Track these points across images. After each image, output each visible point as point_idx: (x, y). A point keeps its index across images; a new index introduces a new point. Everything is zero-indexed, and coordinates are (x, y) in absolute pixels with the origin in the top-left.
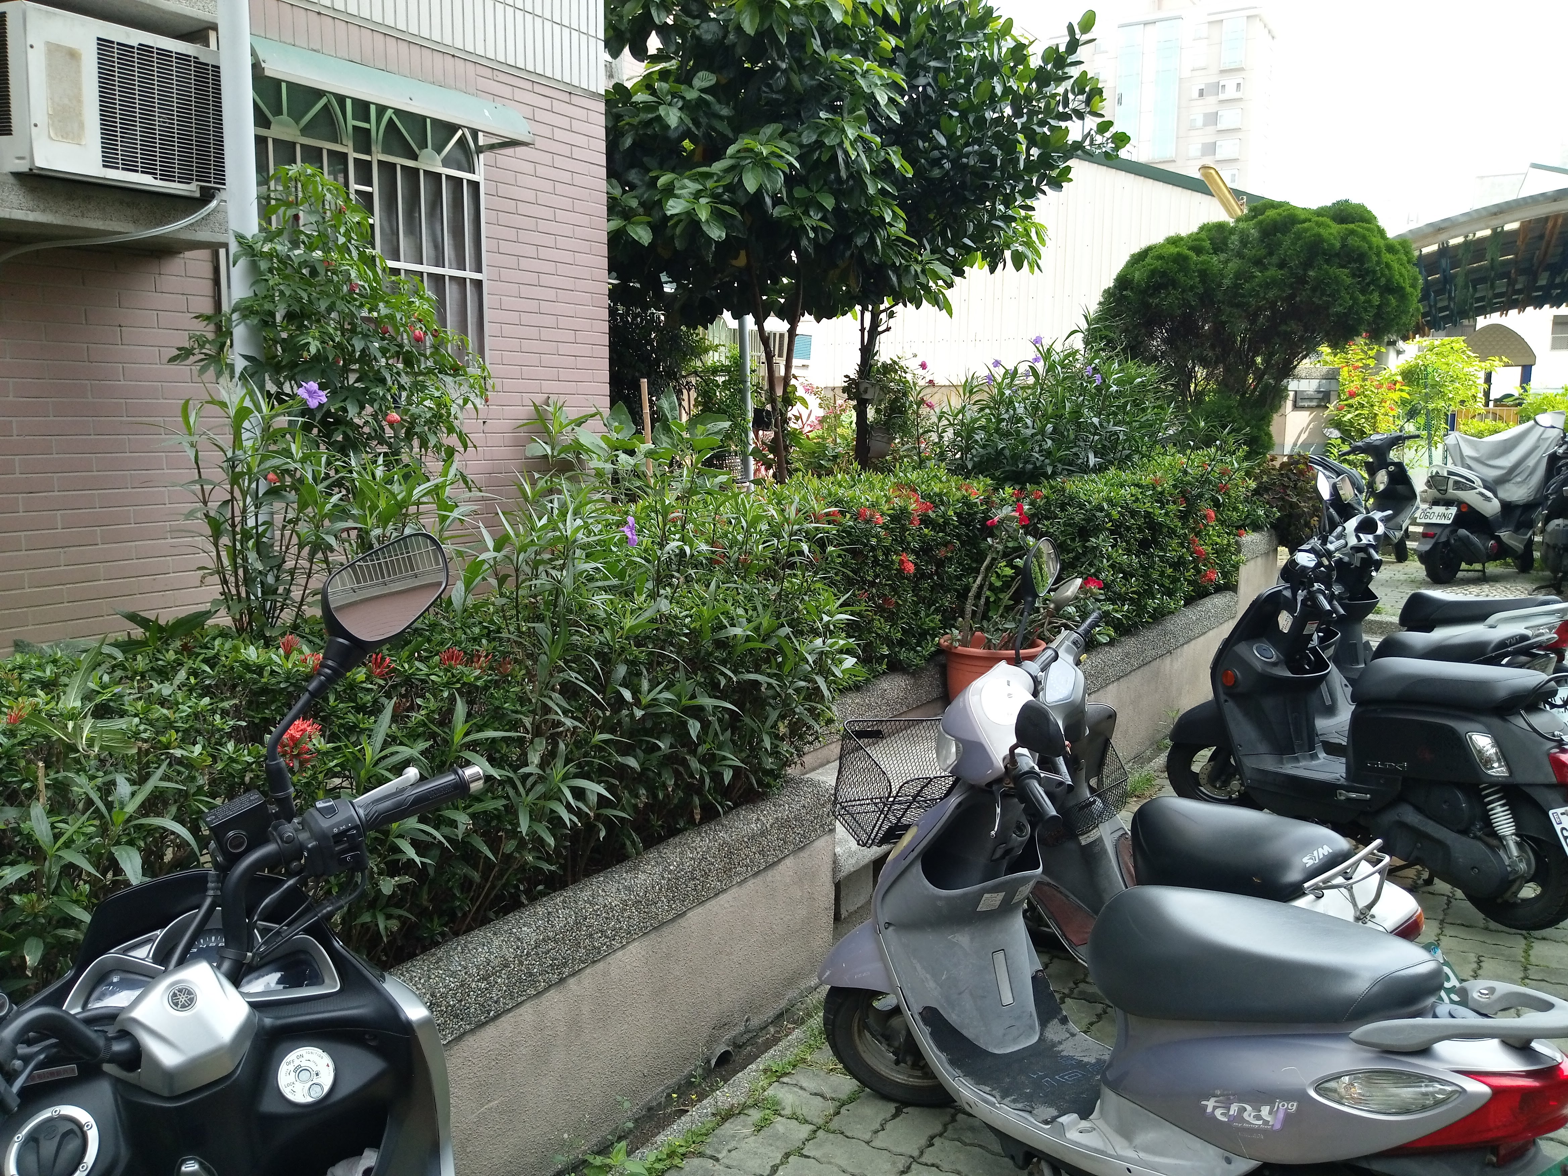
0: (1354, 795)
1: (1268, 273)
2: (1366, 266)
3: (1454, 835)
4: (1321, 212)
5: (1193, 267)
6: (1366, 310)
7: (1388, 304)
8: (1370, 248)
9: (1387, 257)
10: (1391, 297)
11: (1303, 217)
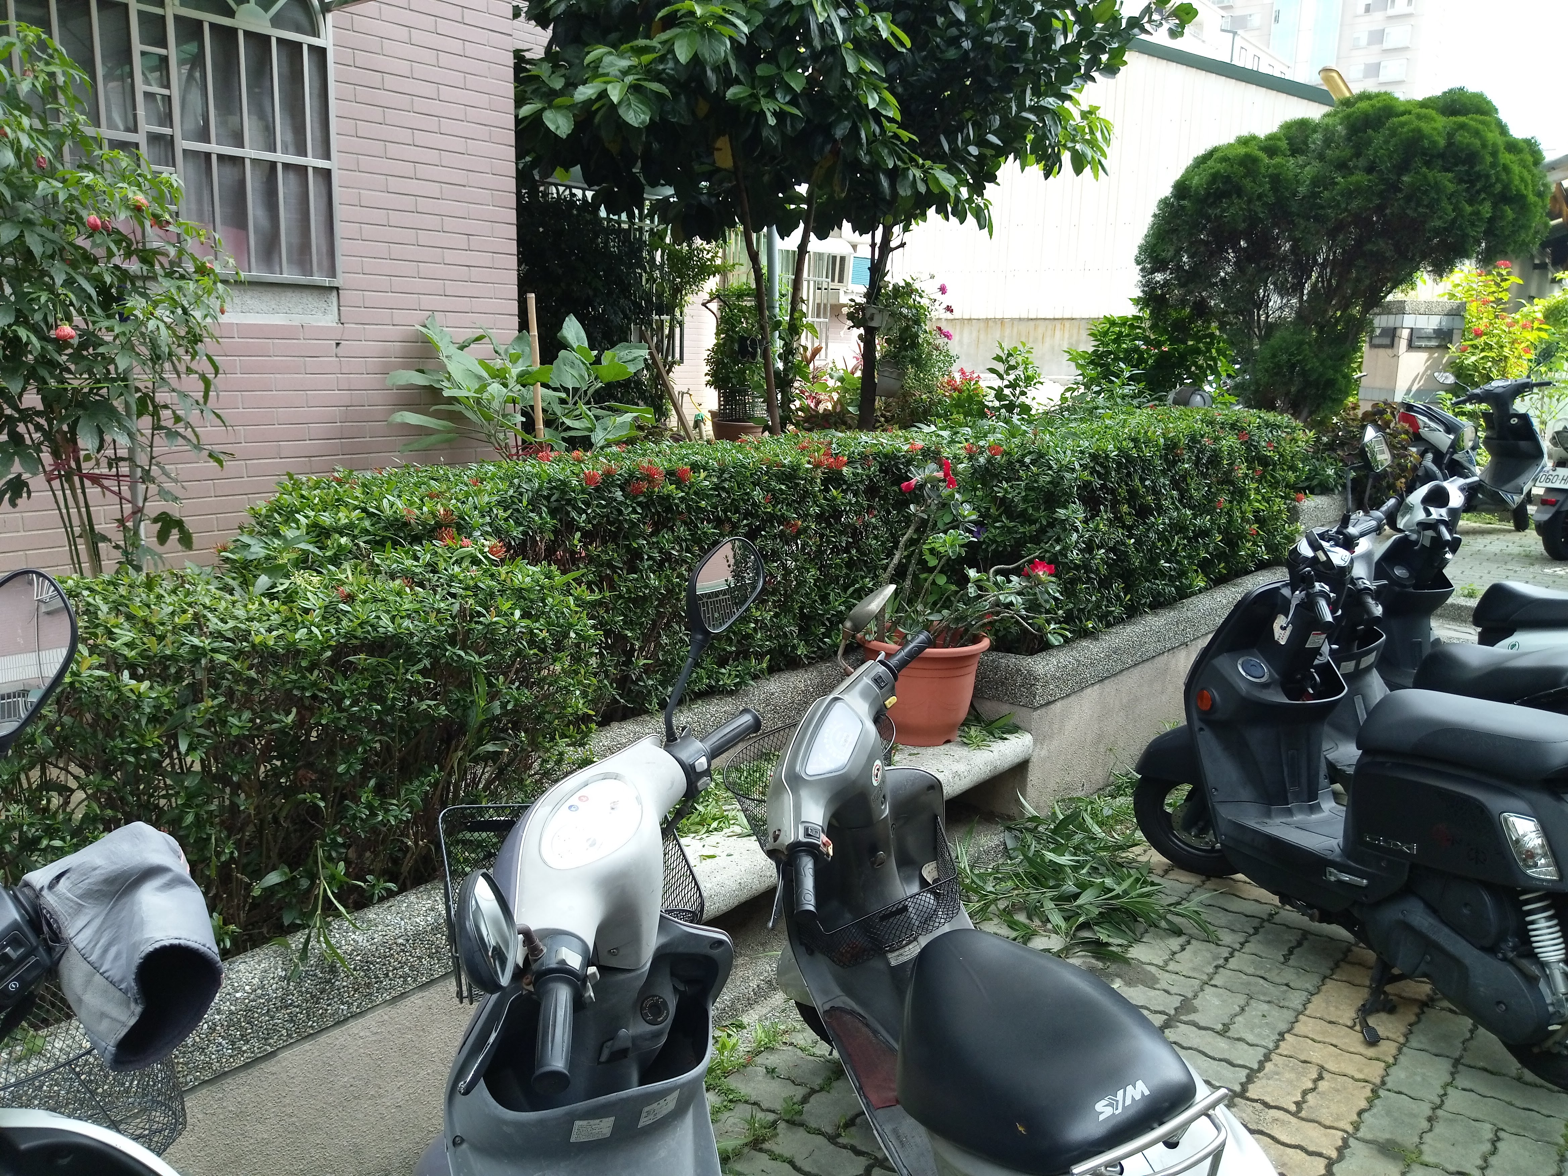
0: (1346, 878)
1: (1353, 179)
2: (1477, 168)
3: (1476, 952)
4: (1425, 104)
5: (1263, 170)
6: (1473, 224)
7: (1502, 218)
8: (1484, 146)
9: (1506, 158)
10: (1507, 208)
11: (1402, 109)
